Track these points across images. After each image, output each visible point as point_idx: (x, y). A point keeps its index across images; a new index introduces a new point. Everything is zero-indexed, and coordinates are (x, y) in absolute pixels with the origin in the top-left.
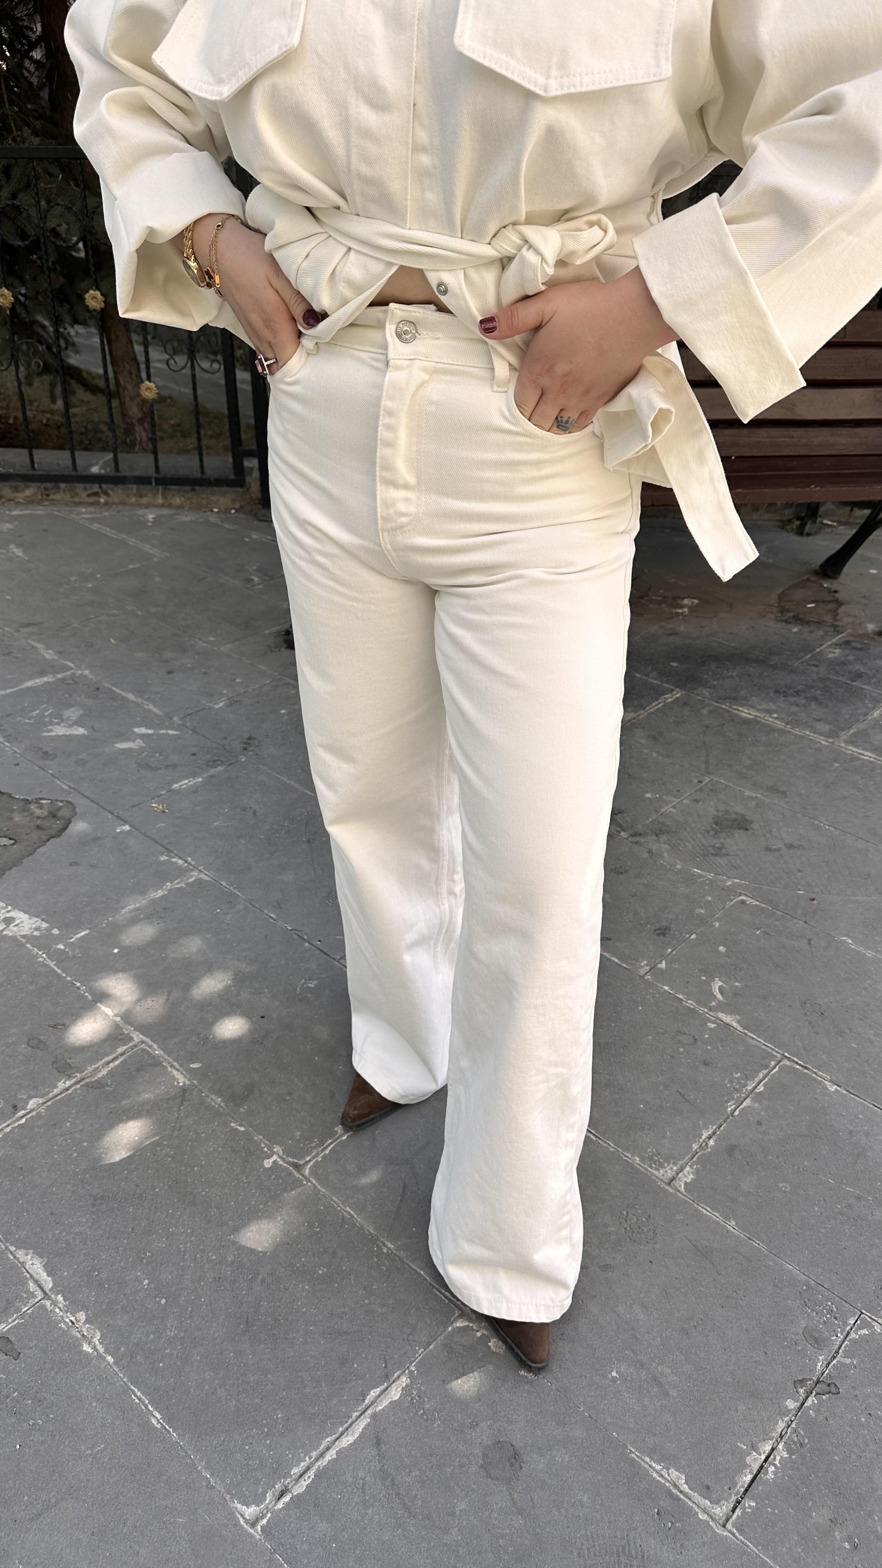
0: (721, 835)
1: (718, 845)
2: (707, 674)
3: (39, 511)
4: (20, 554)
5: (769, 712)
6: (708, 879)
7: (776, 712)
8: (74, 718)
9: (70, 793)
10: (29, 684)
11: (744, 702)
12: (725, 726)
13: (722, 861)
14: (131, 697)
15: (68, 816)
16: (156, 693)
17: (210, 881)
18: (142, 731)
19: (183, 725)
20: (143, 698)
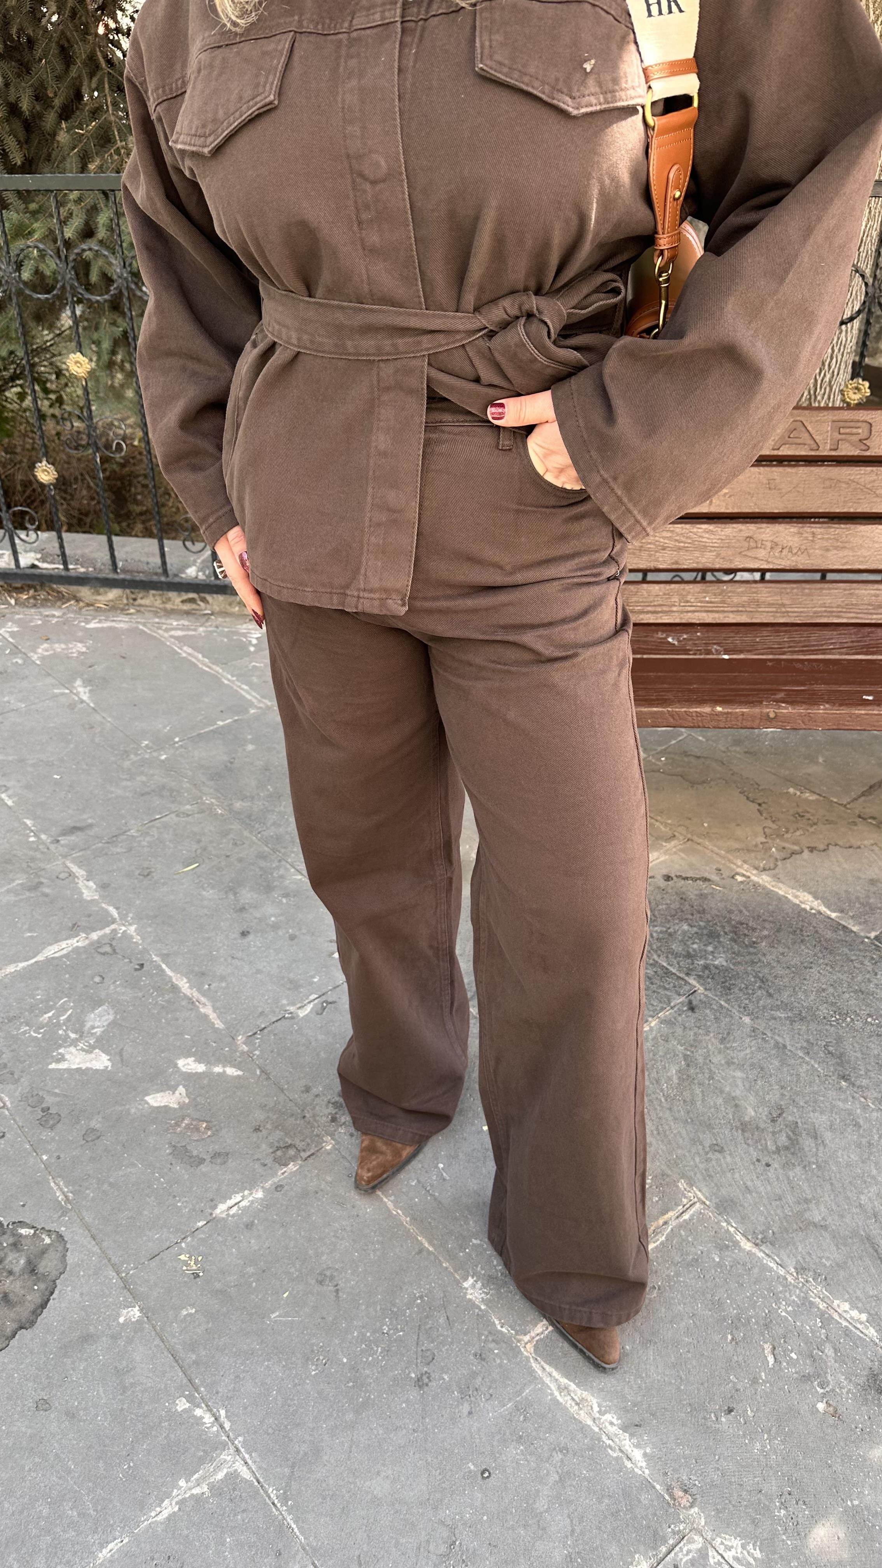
3: (121, 623)
4: (85, 697)
8: (98, 1031)
9: (65, 1213)
10: (52, 951)
14: (184, 985)
15: (53, 1273)
16: (222, 978)
17: (251, 1485)
18: (188, 1065)
19: (249, 1054)
20: (199, 990)
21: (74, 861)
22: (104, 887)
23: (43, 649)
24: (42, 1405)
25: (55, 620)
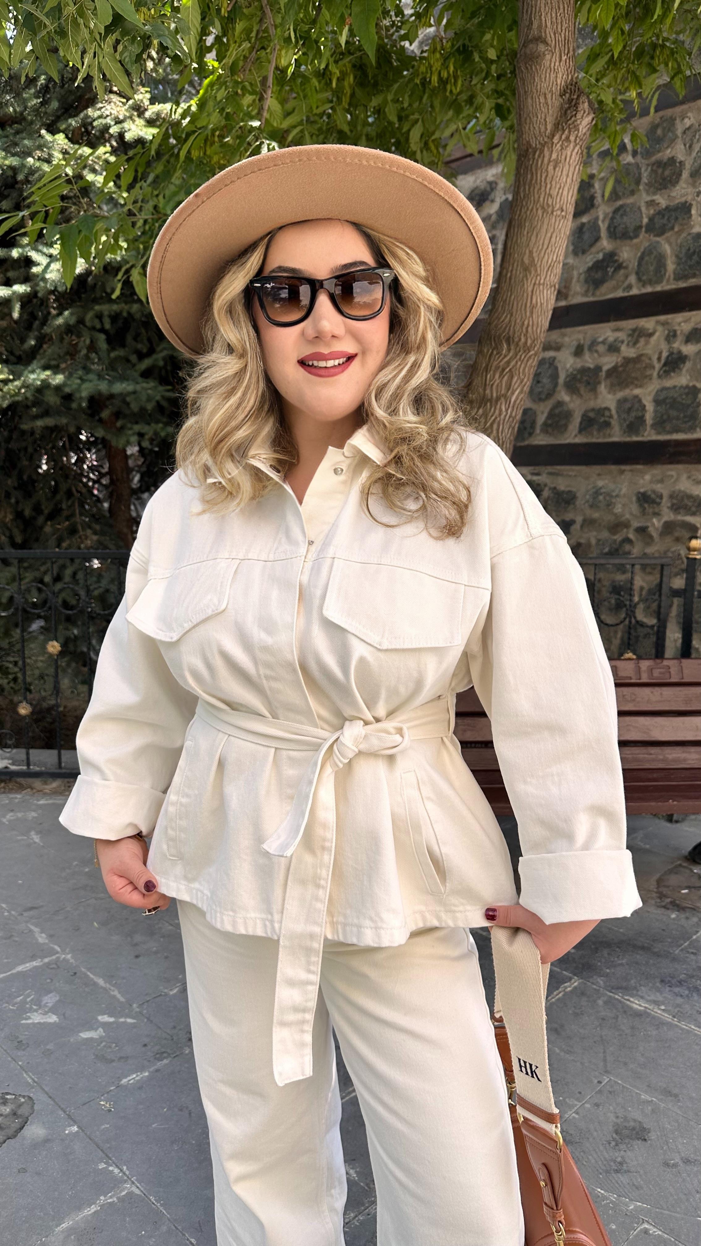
0: (623, 1147)
1: (619, 1159)
2: (600, 961)
4: (37, 840)
5: (657, 1003)
6: (612, 1202)
7: (663, 1003)
8: (50, 1005)
9: (33, 1088)
10: (20, 968)
11: (635, 992)
12: (619, 1019)
13: (623, 1179)
14: (101, 982)
15: (27, 1114)
16: (124, 978)
17: (140, 1196)
18: (105, 1018)
19: (141, 1013)
20: (110, 984)
21: (32, 924)
22: (51, 936)
23: (10, 816)
24: (23, 1171)
25: (17, 801)
